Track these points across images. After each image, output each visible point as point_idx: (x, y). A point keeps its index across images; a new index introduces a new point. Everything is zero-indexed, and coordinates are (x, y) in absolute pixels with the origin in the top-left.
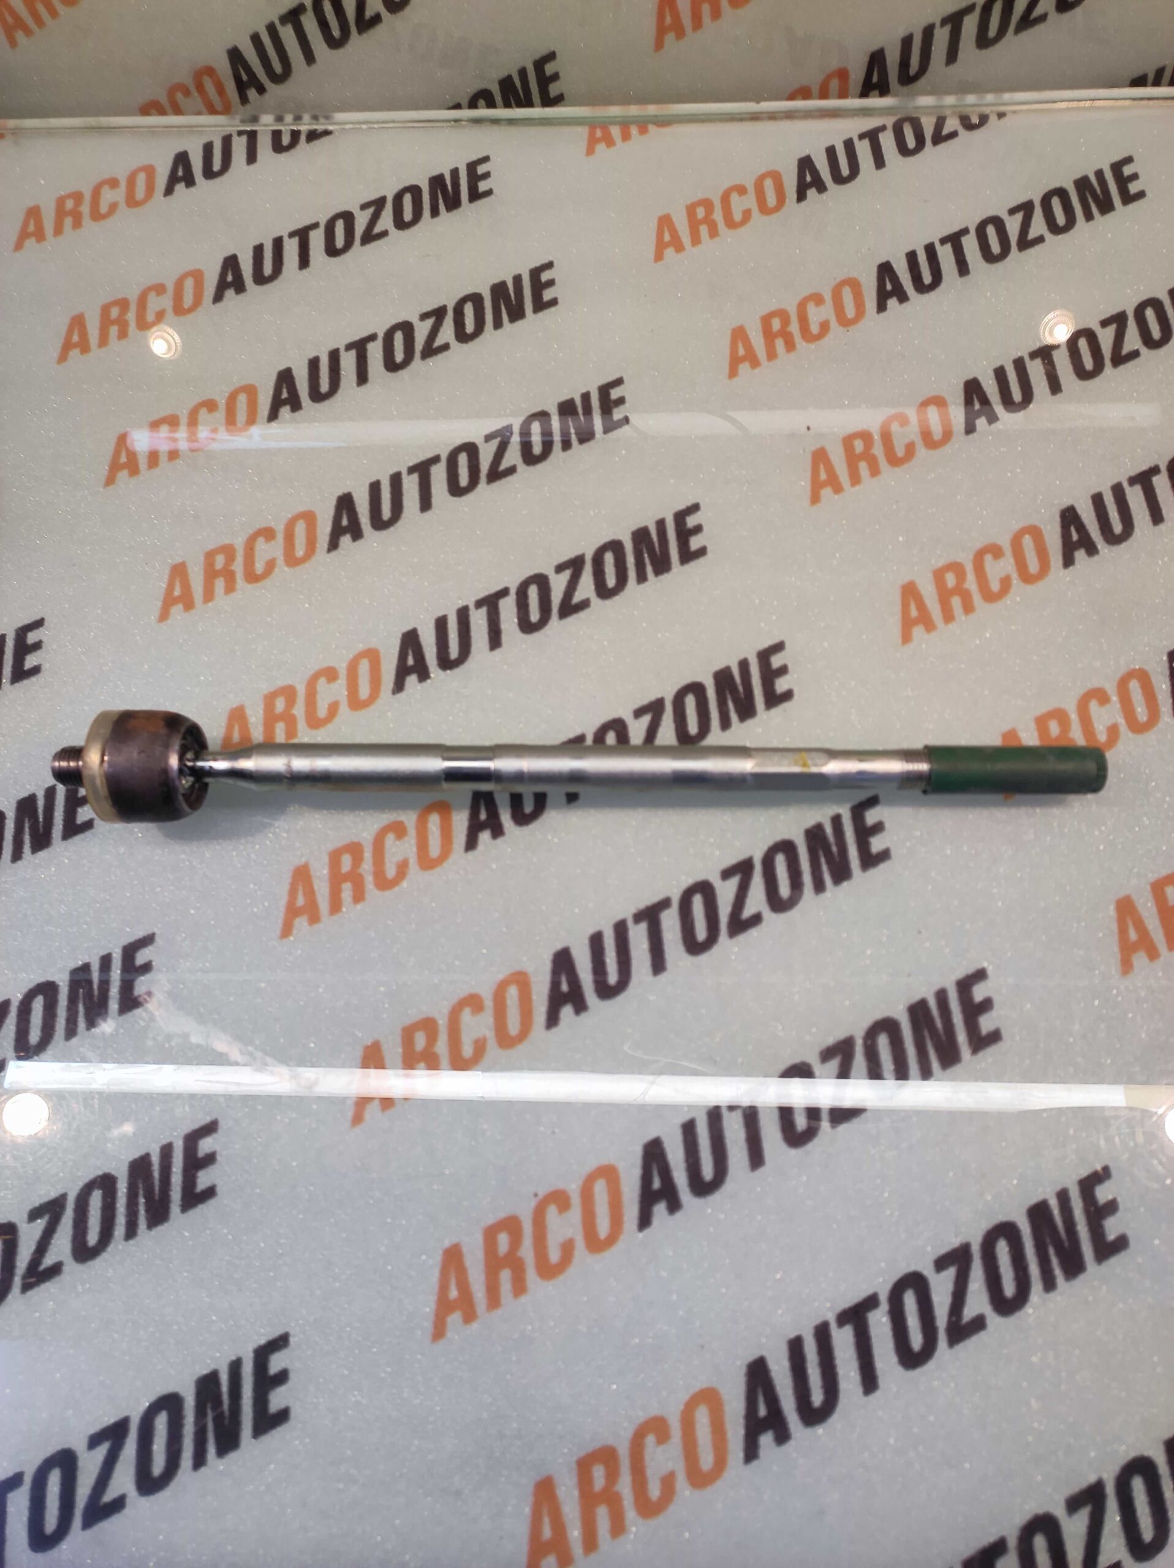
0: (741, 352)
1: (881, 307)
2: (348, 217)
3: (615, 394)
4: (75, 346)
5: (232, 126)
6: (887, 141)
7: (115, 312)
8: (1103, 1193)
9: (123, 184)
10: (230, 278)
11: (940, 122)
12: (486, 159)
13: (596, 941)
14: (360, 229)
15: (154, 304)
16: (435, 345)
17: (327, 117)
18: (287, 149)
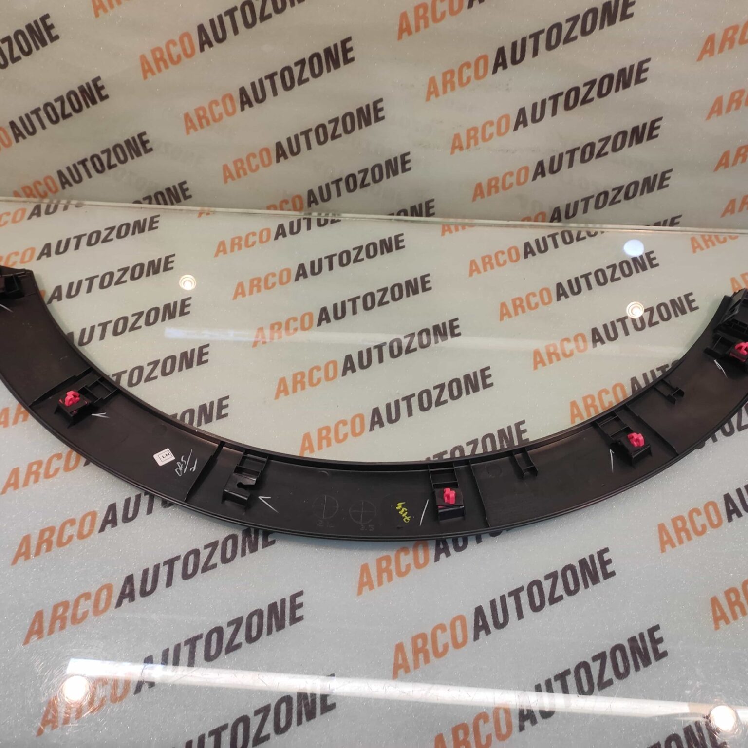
0: (505, 311)
1: (559, 299)
3: (455, 324)
4: (240, 294)
5: (300, 215)
6: (559, 238)
7: (255, 282)
8: (657, 635)
9: (258, 234)
10: (301, 272)
11: (579, 234)
12: (402, 235)
14: (353, 257)
15: (271, 280)
16: (383, 301)
17: (339, 215)
18: (324, 225)
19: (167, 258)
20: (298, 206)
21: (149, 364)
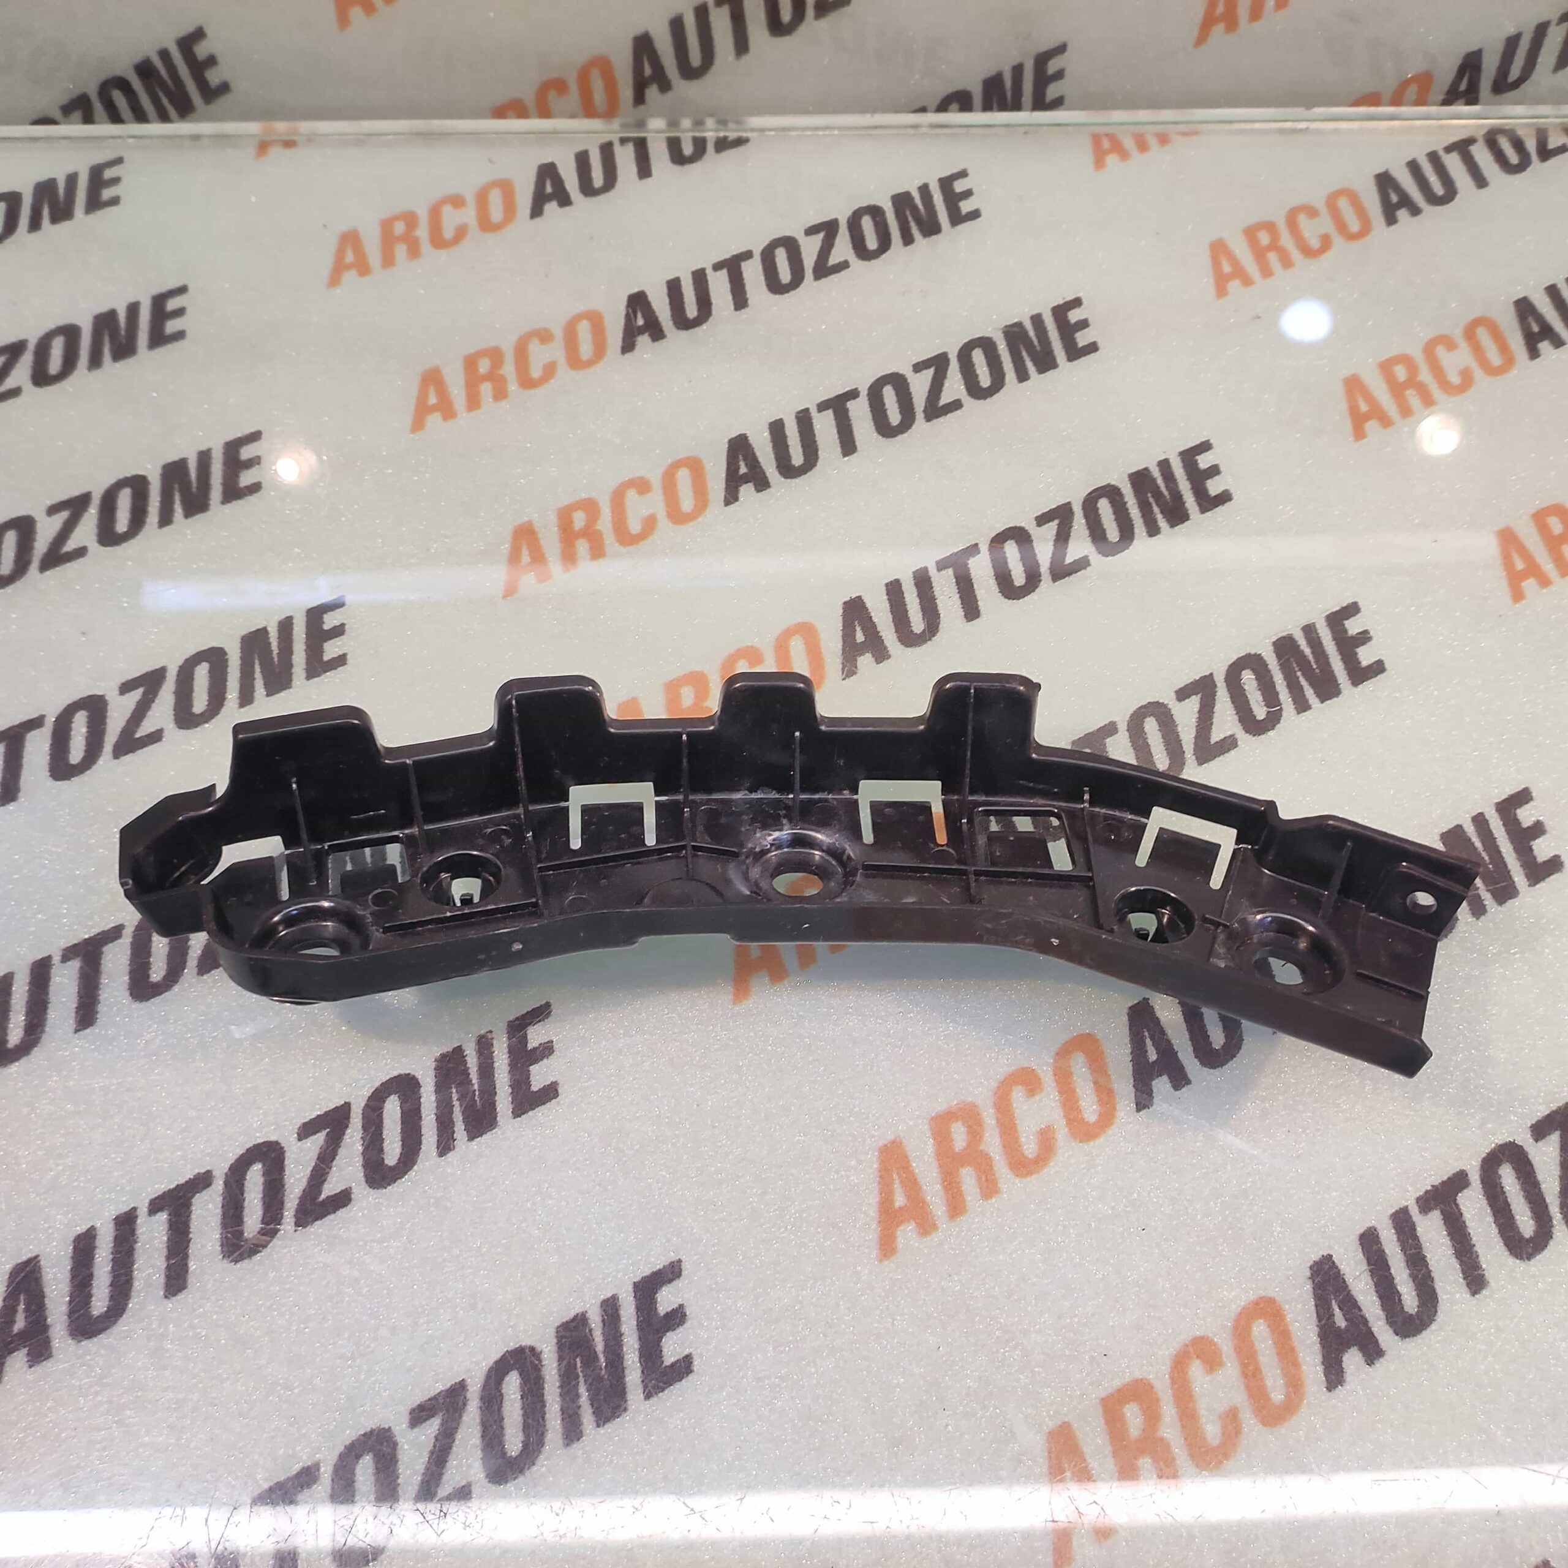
0: (1364, 407)
1: (1534, 353)
2: (790, 245)
3: (1204, 461)
4: (433, 409)
5: (609, 132)
6: (1482, 155)
9: (471, 201)
10: (640, 321)
12: (963, 174)
13: (1369, 1240)
14: (809, 259)
15: (539, 356)
16: (942, 402)
17: (738, 122)
18: (691, 160)
19: (159, 301)
20: (599, 97)
21: (126, 688)
